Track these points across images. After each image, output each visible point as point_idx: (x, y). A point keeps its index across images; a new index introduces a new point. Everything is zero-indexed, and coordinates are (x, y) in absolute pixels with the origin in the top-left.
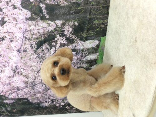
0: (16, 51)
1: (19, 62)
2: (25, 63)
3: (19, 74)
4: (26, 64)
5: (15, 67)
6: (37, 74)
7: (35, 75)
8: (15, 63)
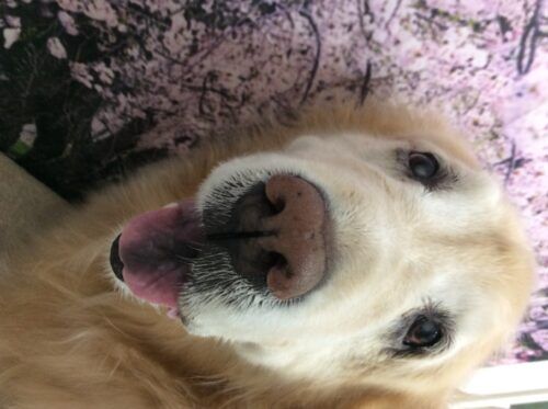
0: (530, 160)
1: (507, 104)
2: (470, 108)
3: (495, 26)
4: (462, 105)
5: (531, 61)
6: (364, 69)
7: (376, 59)
8: (533, 90)
